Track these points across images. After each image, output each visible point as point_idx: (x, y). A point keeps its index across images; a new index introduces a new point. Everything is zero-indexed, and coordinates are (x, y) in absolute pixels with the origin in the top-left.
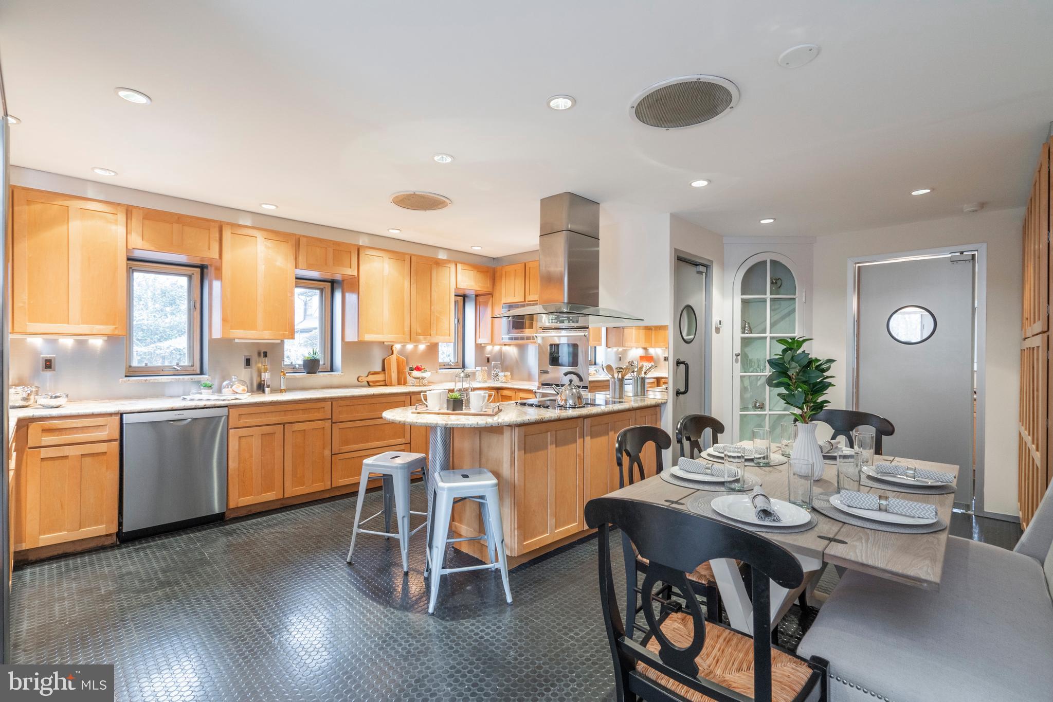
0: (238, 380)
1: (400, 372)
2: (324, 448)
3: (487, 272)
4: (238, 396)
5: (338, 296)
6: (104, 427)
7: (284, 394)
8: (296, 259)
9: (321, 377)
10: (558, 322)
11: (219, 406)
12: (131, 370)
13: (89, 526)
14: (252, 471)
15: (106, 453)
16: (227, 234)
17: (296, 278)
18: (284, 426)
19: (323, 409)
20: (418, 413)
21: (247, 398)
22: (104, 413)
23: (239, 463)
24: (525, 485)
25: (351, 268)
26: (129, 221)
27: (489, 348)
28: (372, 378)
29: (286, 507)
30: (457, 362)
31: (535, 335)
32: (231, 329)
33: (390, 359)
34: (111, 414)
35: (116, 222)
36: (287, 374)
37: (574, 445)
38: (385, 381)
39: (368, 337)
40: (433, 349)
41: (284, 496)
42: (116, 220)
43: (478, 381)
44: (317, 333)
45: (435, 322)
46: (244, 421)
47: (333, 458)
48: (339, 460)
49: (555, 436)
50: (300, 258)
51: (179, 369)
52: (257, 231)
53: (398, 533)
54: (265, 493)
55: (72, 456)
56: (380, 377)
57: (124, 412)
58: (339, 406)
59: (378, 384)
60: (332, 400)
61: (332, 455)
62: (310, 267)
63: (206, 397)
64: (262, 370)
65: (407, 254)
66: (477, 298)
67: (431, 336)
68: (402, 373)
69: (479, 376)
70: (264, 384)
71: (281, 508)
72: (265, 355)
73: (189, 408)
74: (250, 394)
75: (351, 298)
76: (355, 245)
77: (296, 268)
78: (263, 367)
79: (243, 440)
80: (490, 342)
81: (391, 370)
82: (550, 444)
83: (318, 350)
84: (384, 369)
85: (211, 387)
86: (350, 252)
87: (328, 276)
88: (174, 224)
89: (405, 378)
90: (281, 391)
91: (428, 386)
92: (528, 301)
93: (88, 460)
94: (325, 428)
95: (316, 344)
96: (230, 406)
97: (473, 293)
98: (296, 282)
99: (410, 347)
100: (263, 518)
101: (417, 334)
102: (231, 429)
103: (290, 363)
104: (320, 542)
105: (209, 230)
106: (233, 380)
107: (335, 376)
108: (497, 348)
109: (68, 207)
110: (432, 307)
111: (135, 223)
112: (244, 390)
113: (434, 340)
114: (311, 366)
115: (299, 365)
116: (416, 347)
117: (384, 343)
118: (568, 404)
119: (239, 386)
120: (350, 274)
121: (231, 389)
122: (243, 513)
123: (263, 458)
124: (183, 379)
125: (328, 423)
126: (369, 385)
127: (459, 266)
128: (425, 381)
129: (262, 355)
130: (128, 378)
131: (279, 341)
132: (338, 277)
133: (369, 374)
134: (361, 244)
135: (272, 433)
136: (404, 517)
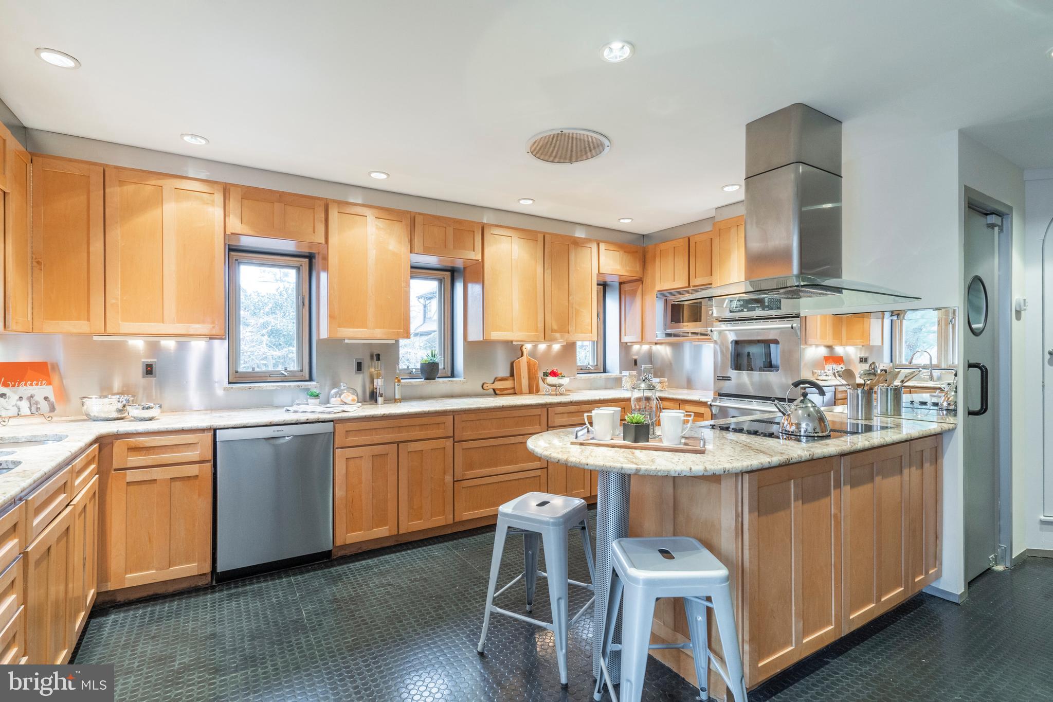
0: (348, 388)
1: (532, 378)
2: (445, 473)
3: (637, 252)
4: (346, 408)
5: (459, 287)
6: (195, 445)
7: (399, 404)
8: (411, 241)
9: (441, 384)
10: (745, 310)
11: (323, 420)
12: (237, 376)
13: (180, 564)
14: (361, 501)
15: (198, 476)
16: (334, 214)
17: (412, 267)
18: (398, 445)
19: (443, 424)
20: (582, 444)
21: (357, 410)
22: (195, 428)
23: (347, 491)
24: (759, 568)
25: (474, 251)
26: (227, 201)
27: (636, 348)
28: (498, 385)
29: (400, 545)
30: (597, 365)
31: (709, 329)
32: (340, 327)
33: (519, 362)
34: (203, 430)
35: (213, 203)
36: (402, 381)
37: (826, 500)
38: (515, 388)
39: (496, 336)
40: (570, 348)
41: (398, 532)
42: (213, 201)
43: (625, 388)
44: (436, 335)
45: (574, 316)
46: (352, 440)
47: (455, 484)
48: (463, 488)
49: (801, 486)
50: (416, 240)
51: (286, 374)
52: (367, 208)
53: (551, 622)
54: (377, 527)
55: (159, 480)
56: (508, 384)
57: (217, 427)
58: (463, 421)
59: (506, 392)
60: (454, 413)
61: (454, 481)
62: (427, 251)
63: (311, 409)
64: (375, 377)
65: (540, 232)
66: (621, 285)
67: (569, 333)
68: (533, 378)
69: (627, 382)
70: (377, 392)
71: (395, 546)
72: (378, 357)
73: (289, 422)
74: (360, 404)
75: (475, 289)
76: (478, 223)
77: (411, 252)
78: (375, 372)
79: (351, 462)
80: (640, 340)
81: (521, 375)
82: (795, 501)
83: (437, 351)
84: (512, 375)
85: (318, 396)
86: (474, 231)
87: (448, 263)
88: (275, 203)
89: (538, 386)
90: (396, 401)
91: (566, 395)
92: (694, 286)
93: (178, 484)
94: (446, 448)
95: (435, 347)
96: (336, 420)
97: (617, 279)
98: (411, 271)
99: (542, 347)
100: (374, 559)
101: (553, 331)
102: (337, 448)
103: (406, 367)
104: (441, 608)
105: (314, 209)
106: (342, 388)
107: (456, 382)
108: (645, 348)
109: (162, 186)
110: (570, 298)
111: (233, 204)
112: (353, 400)
113: (572, 338)
114: (430, 371)
115: (416, 369)
116: (550, 347)
117: (512, 342)
118: (802, 430)
119: (349, 396)
120: (474, 258)
121: (339, 399)
122: (353, 551)
123: (373, 484)
124: (290, 386)
125: (449, 443)
126: (495, 393)
127: (602, 246)
128: (562, 389)
129: (375, 357)
130: (231, 385)
131: (393, 342)
132: (459, 264)
133: (496, 380)
134: (485, 222)
135: (385, 454)
136: (559, 599)
